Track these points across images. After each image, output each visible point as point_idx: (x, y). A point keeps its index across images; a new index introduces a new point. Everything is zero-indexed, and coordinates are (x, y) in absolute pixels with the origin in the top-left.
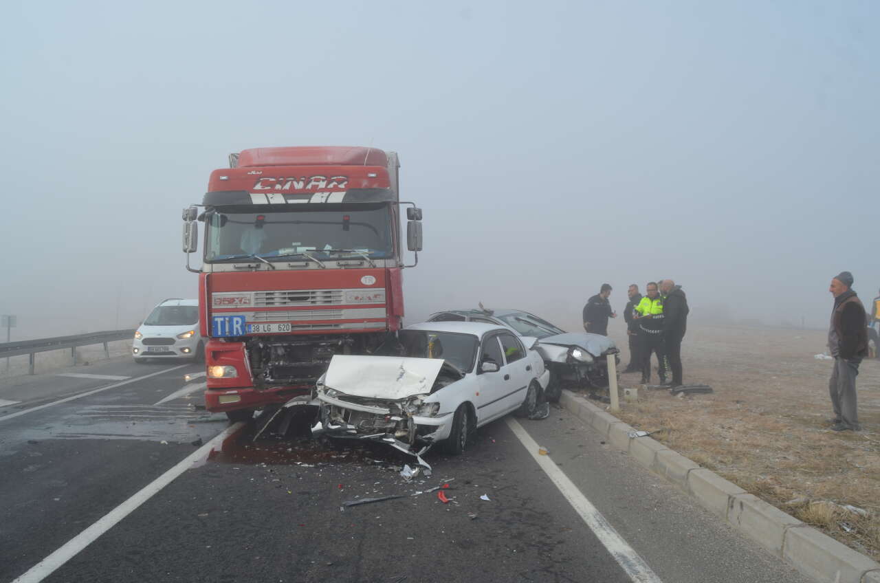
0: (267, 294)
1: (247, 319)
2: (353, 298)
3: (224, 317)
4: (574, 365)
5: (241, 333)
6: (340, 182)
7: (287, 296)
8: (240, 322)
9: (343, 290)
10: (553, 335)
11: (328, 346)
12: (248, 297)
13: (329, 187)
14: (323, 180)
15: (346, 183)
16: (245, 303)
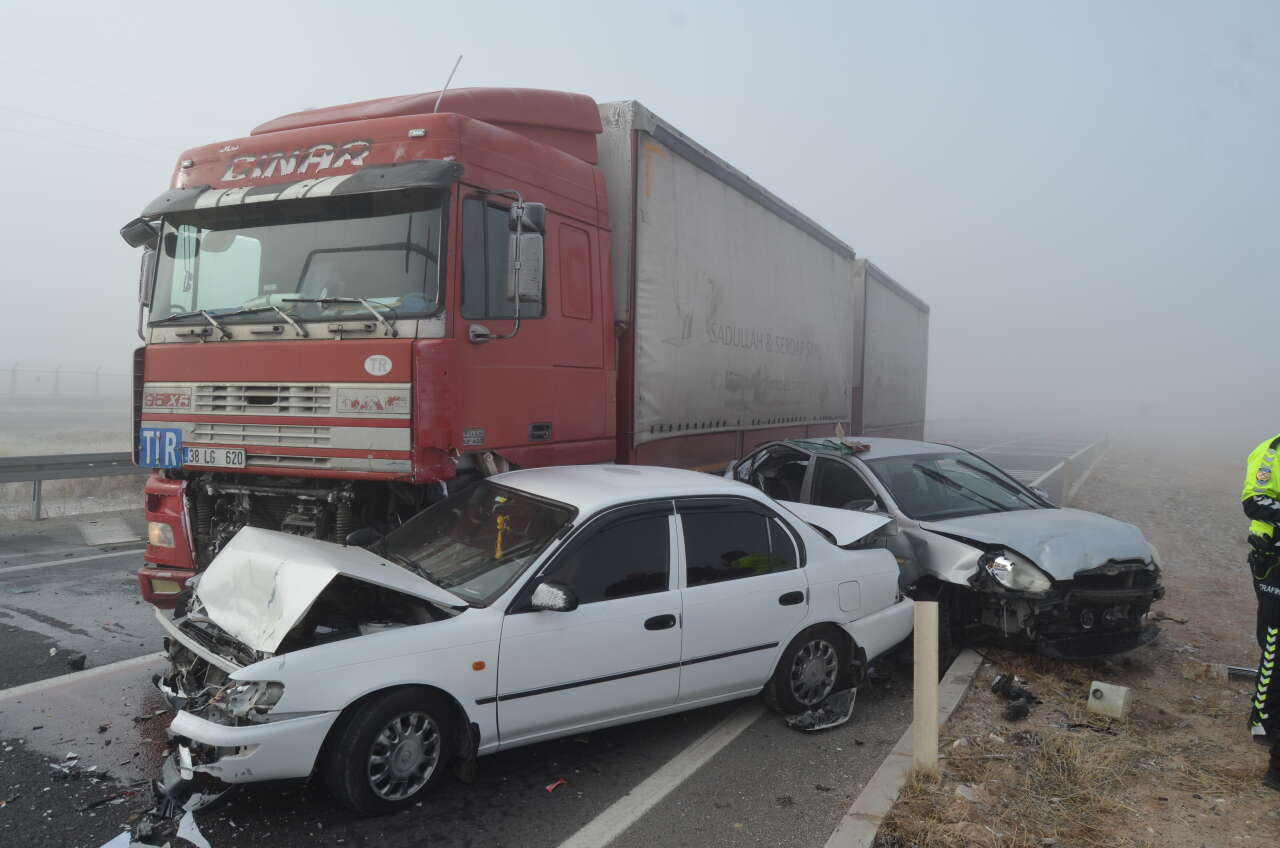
0: (217, 388)
1: (187, 438)
2: (349, 403)
3: (155, 430)
4: (995, 594)
5: (174, 463)
6: (355, 153)
7: (242, 394)
8: (174, 441)
9: (331, 385)
10: (996, 511)
11: (313, 503)
12: (187, 392)
13: (336, 165)
14: (329, 153)
15: (366, 154)
16: (183, 404)
